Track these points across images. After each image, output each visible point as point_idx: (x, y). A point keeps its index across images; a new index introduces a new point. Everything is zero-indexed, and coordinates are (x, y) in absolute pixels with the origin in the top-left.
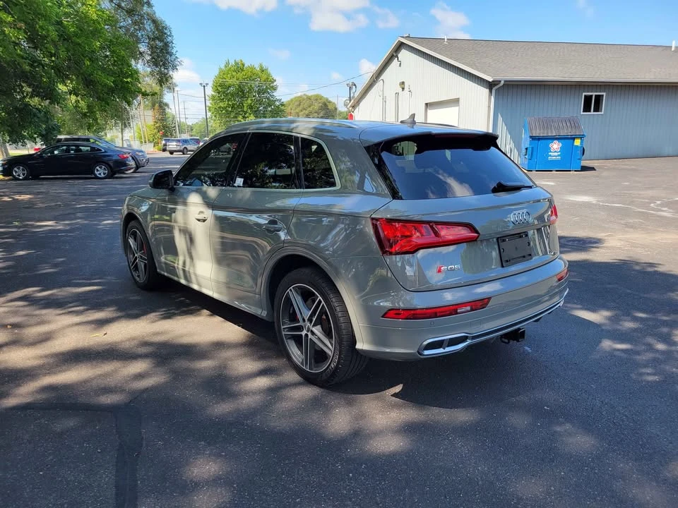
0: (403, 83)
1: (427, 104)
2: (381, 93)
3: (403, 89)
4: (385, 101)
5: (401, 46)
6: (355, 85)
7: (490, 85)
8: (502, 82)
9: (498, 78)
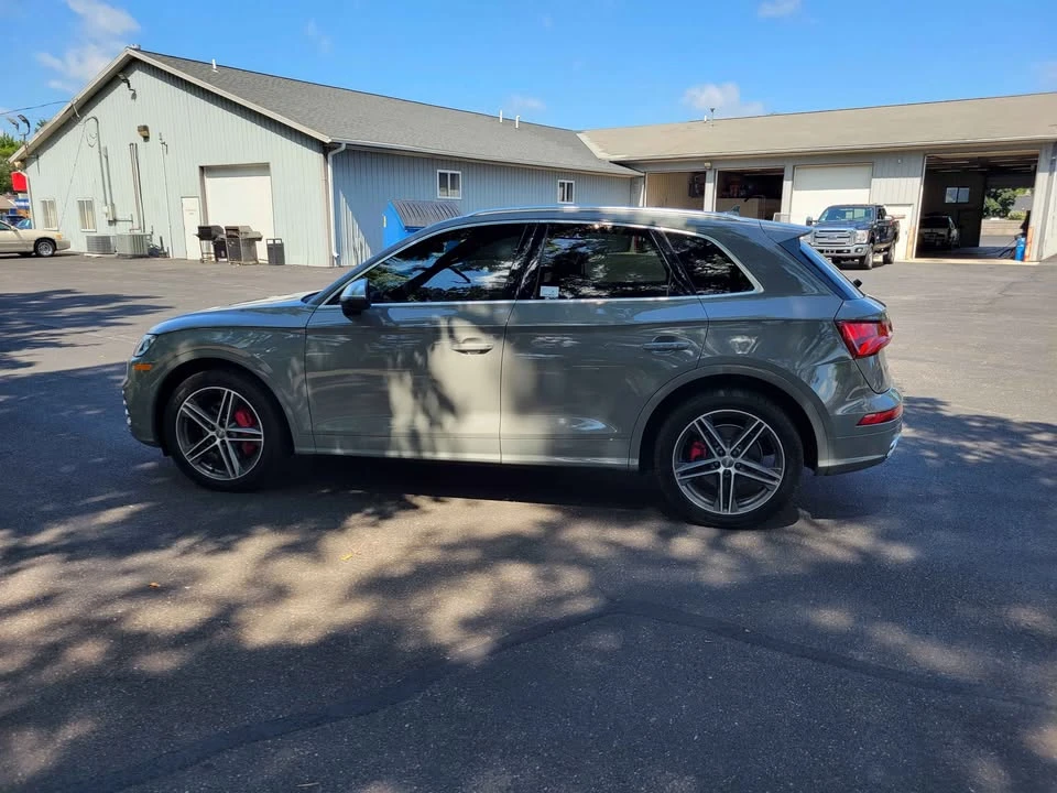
0: (145, 128)
1: (202, 168)
2: (93, 141)
3: (146, 138)
4: (104, 155)
5: (130, 64)
6: (26, 121)
7: (324, 148)
8: (344, 147)
9: (337, 139)
